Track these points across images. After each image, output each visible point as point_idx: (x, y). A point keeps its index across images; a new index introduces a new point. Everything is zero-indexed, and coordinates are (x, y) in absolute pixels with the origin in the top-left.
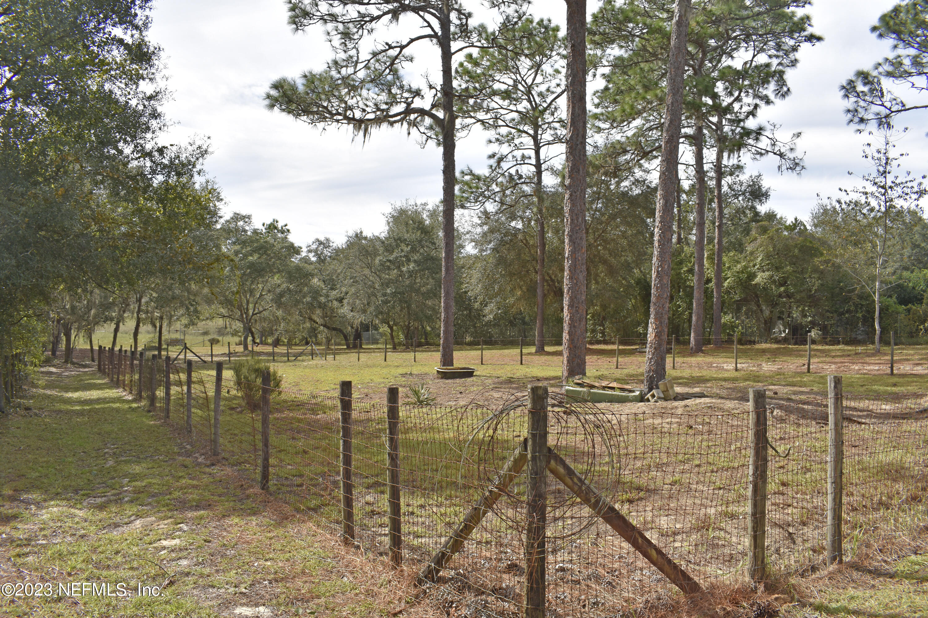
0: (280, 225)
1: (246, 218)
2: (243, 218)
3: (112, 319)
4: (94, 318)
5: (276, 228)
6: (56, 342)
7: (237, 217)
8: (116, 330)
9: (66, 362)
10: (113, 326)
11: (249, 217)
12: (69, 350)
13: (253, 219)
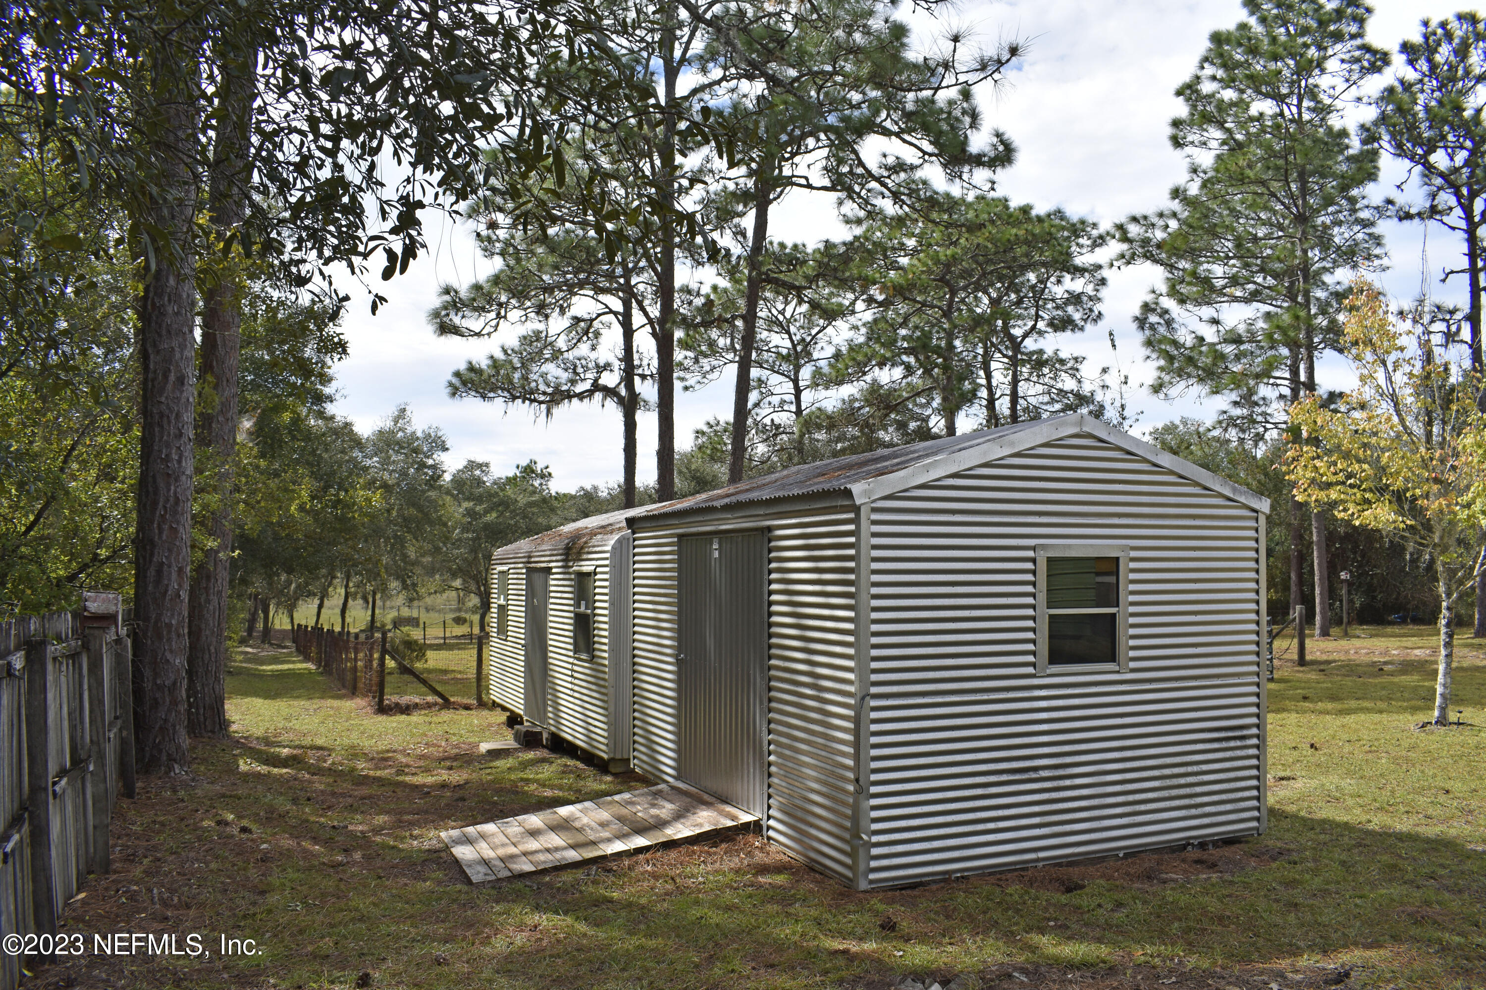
0: (539, 468)
1: (483, 466)
2: (480, 466)
3: (315, 595)
4: (295, 592)
5: (533, 471)
6: (252, 621)
7: (472, 465)
8: (320, 607)
9: (263, 642)
10: (317, 602)
11: (487, 465)
12: (267, 631)
13: (492, 468)
